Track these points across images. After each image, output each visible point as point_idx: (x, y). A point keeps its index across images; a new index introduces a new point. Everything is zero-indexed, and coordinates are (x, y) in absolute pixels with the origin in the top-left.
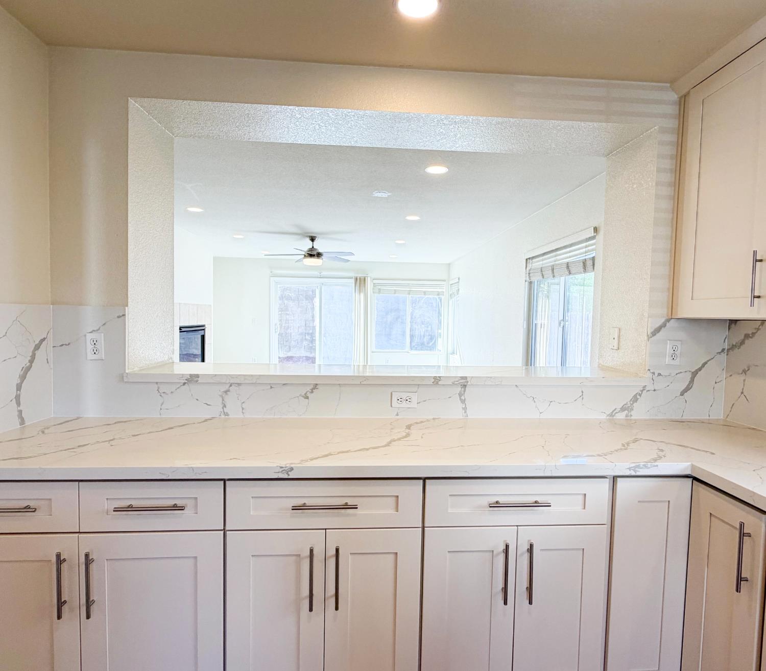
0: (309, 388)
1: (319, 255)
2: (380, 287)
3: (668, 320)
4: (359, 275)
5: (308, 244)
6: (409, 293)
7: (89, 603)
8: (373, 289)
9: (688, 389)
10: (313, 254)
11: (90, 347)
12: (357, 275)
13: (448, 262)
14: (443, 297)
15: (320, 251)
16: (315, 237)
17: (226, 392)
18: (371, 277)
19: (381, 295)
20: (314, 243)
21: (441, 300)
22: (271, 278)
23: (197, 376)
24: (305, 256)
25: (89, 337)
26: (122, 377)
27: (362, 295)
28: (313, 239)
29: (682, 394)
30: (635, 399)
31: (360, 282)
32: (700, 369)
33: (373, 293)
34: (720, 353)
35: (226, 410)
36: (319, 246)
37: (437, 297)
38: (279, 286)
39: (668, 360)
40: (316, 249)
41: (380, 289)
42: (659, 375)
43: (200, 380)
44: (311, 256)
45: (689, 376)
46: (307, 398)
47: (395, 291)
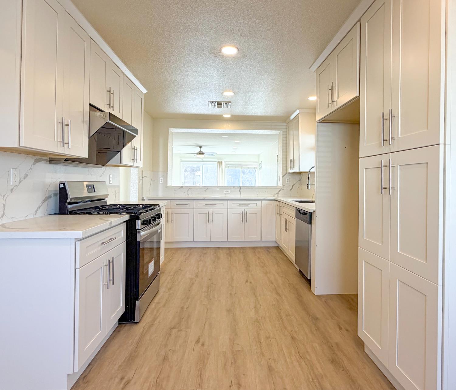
0: (206, 189)
1: (203, 154)
2: (228, 165)
3: (286, 174)
4: (219, 160)
5: (199, 149)
6: (242, 167)
7: (172, 221)
8: (226, 166)
9: (292, 189)
10: (201, 153)
11: (160, 180)
12: (218, 160)
13: (258, 154)
14: (256, 170)
15: (204, 152)
16: (202, 147)
17: (188, 190)
18: (224, 161)
19: (229, 169)
20: (201, 149)
21: (256, 171)
22: (181, 162)
23: (182, 186)
24: (198, 154)
25: (160, 178)
26: (167, 187)
27: (221, 169)
28: (201, 147)
29: (290, 190)
30: (279, 191)
31: (220, 163)
32: (294, 184)
33: (226, 168)
34: (299, 181)
35: (188, 194)
36: (203, 150)
37: (254, 169)
38: (184, 165)
39: (286, 183)
40: (202, 151)
41: (228, 166)
42: (285, 186)
43: (183, 187)
44: (200, 154)
45: (292, 186)
46: (206, 191)
47: (235, 167)
